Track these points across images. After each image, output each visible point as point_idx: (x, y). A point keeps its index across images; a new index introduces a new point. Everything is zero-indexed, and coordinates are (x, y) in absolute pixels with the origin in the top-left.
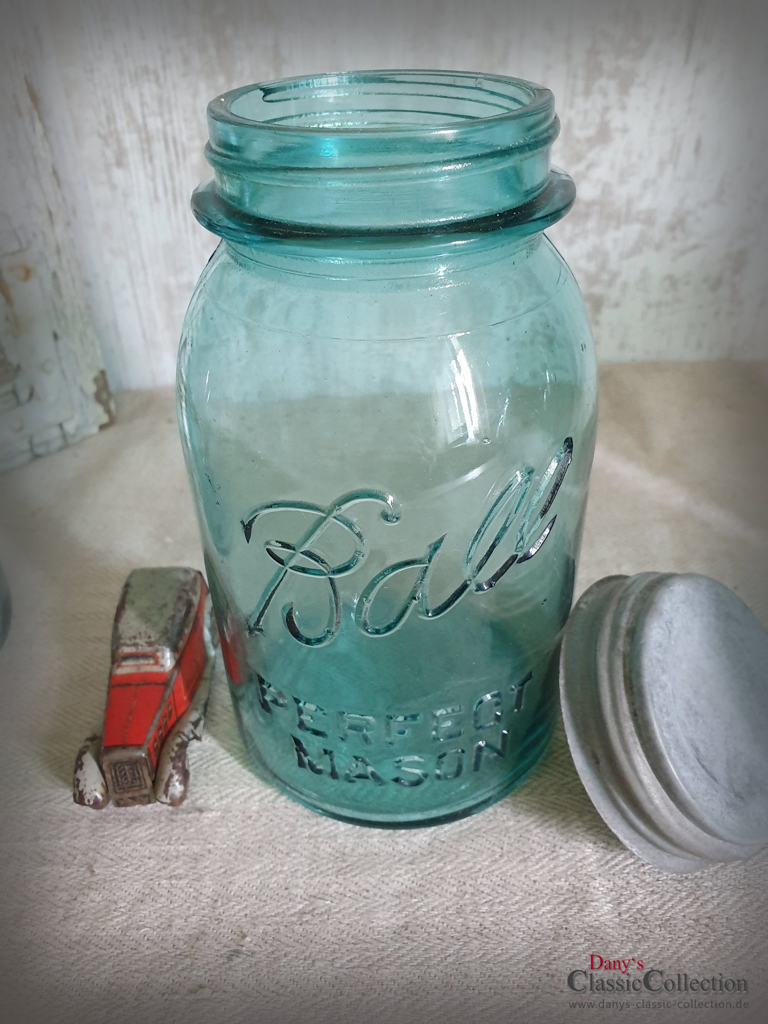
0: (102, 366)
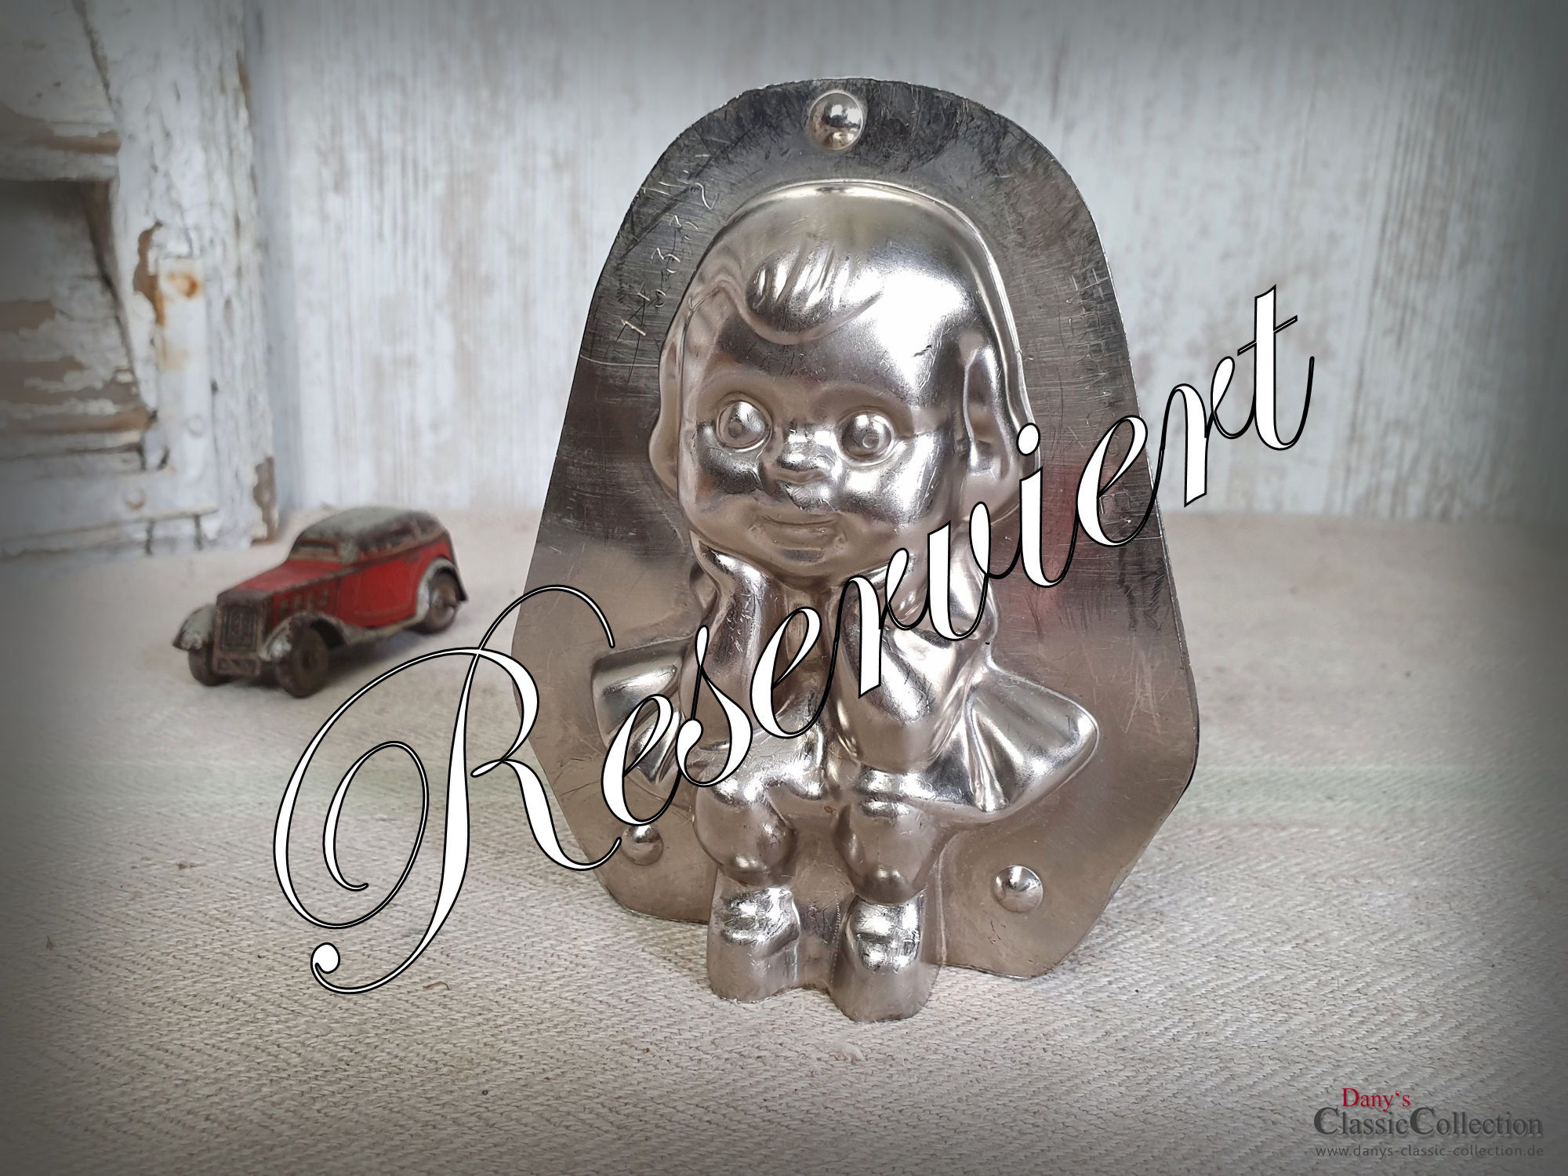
0: (270, 452)
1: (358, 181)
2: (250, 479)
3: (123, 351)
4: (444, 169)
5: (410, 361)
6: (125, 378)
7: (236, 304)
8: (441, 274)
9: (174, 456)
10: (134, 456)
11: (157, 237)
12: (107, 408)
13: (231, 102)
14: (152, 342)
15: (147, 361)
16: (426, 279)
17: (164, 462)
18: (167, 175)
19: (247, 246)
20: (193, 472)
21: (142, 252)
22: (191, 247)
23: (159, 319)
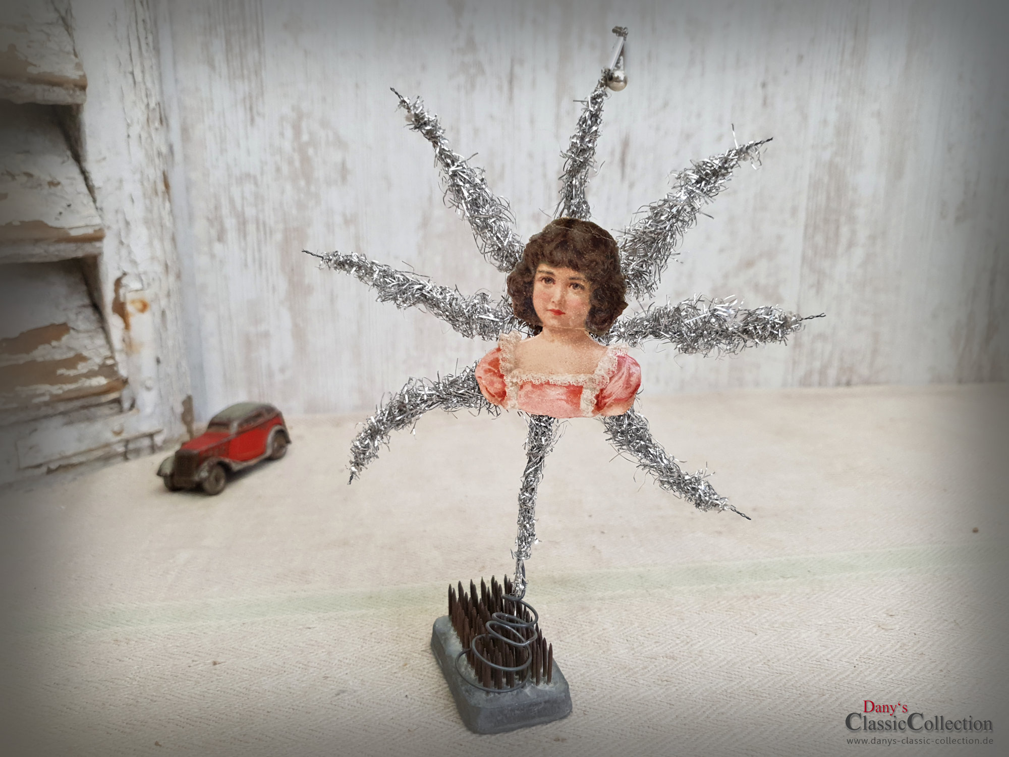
0: (190, 393)
1: (232, 235)
2: (179, 409)
3: (108, 346)
4: (281, 226)
5: (266, 335)
6: (110, 362)
7: (168, 312)
8: (282, 285)
9: (139, 402)
10: (115, 406)
11: (124, 281)
12: (101, 381)
13: (161, 199)
14: (124, 340)
15: (121, 351)
16: (274, 288)
17: (132, 406)
18: (128, 246)
19: (172, 278)
20: (148, 410)
21: (116, 291)
22: (143, 285)
23: (127, 326)
